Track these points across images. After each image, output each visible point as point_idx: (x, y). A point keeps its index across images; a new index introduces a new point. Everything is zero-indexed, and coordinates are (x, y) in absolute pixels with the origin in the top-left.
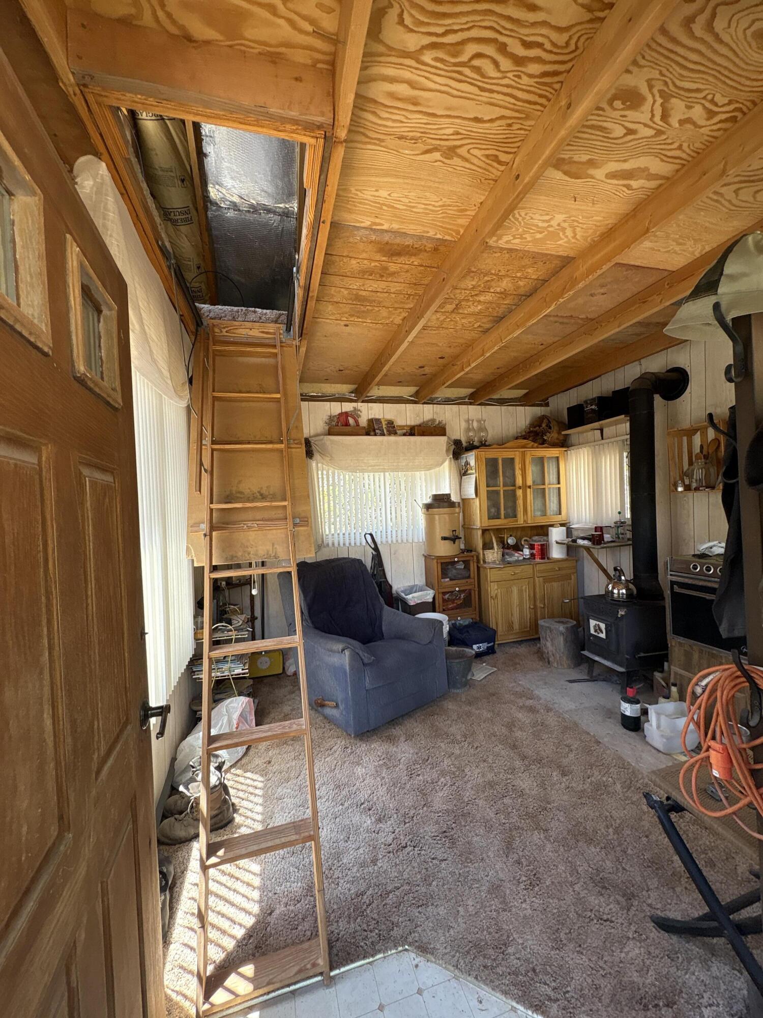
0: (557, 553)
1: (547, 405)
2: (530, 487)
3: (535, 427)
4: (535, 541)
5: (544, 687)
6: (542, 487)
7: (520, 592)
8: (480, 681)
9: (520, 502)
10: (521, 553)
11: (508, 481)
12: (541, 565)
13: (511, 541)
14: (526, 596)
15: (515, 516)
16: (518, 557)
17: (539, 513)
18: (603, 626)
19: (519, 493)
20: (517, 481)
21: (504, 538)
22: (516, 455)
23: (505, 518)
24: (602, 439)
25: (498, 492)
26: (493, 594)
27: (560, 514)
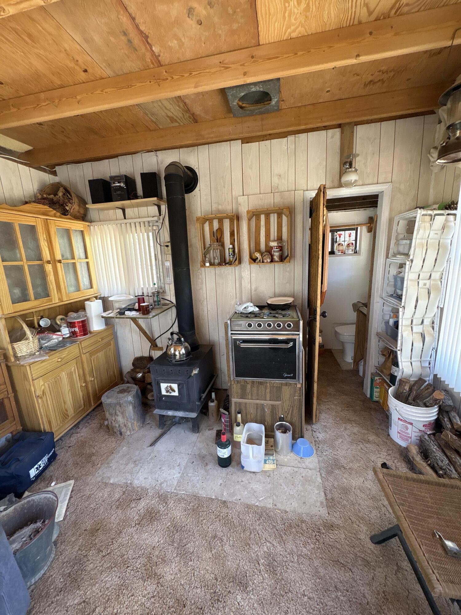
0: (97, 325)
1: (54, 173)
2: (60, 261)
3: (49, 195)
4: (74, 318)
5: (137, 468)
6: (73, 261)
7: (70, 375)
8: (64, 519)
9: (51, 278)
10: (59, 333)
11: (32, 254)
12: (85, 341)
13: (43, 323)
14: (76, 377)
15: (48, 295)
16: (57, 338)
17: (72, 289)
18: (175, 386)
19: (49, 268)
20: (44, 254)
21: (33, 321)
22: (37, 221)
23: (36, 299)
24: (125, 218)
25: (20, 269)
26: (39, 393)
27: (92, 287)
